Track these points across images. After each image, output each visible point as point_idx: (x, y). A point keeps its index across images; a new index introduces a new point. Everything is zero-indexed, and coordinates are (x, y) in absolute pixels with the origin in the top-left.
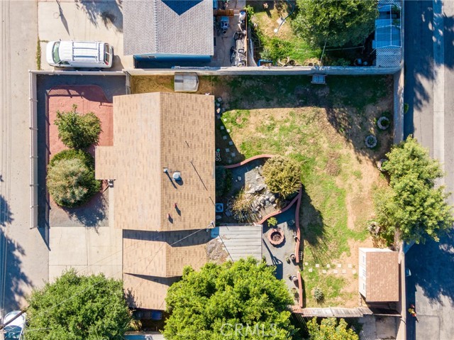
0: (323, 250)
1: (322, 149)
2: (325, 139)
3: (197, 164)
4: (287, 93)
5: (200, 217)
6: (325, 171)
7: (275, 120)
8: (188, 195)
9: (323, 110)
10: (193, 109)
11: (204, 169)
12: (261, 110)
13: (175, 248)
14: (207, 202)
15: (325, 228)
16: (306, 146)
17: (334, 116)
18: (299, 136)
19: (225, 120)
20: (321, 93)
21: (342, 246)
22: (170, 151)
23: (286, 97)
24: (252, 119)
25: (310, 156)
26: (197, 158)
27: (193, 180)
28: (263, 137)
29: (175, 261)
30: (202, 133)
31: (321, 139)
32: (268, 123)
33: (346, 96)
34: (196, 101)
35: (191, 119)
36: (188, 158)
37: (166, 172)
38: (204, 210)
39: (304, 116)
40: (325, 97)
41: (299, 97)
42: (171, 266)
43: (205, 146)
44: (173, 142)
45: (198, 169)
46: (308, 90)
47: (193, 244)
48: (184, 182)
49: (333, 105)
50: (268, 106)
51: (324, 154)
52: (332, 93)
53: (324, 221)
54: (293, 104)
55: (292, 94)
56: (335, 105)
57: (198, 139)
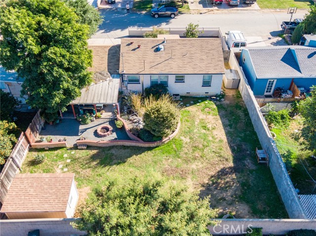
0: (84, 166)
1: (190, 164)
2: (201, 166)
3: (170, 61)
4: (241, 137)
5: (129, 63)
6: (167, 166)
7: (213, 131)
8: (147, 55)
9: (231, 164)
10: (212, 59)
11: (167, 66)
12: (220, 121)
13: (107, 51)
14: (140, 68)
15: (107, 168)
16: (191, 151)
17: (227, 174)
18: (201, 146)
19: (206, 102)
20: (248, 162)
21: (85, 181)
22: (179, 44)
23: (237, 137)
24: (210, 117)
25: (182, 154)
26: (175, 61)
27: (157, 59)
28: (196, 123)
29: (98, 51)
30: (195, 65)
31: (200, 163)
32: (209, 126)
33: (252, 185)
34: (219, 61)
35: (204, 57)
36: (175, 55)
37: (163, 42)
38: (134, 66)
39: (221, 149)
40: (245, 166)
41: (239, 146)
42: (95, 49)
43: (185, 67)
44: (186, 46)
45: (166, 62)
46: (248, 152)
47: (109, 62)
48: (156, 53)
49: (239, 173)
50: (225, 126)
51: (185, 166)
52: (251, 171)
53: (114, 166)
54: (231, 142)
55: (240, 141)
56: (239, 175)
57: (189, 62)
